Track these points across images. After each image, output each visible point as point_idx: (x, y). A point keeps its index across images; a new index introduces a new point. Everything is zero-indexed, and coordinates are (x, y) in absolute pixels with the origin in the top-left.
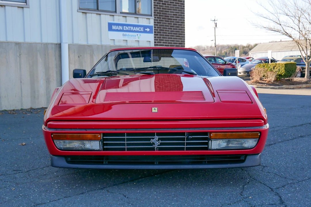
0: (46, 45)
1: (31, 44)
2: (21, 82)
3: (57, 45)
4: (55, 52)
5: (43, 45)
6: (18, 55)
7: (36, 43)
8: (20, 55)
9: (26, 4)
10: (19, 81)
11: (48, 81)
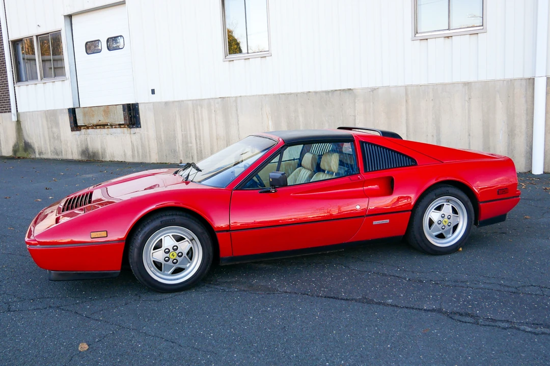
0: (511, 82)
2: (470, 135)
3: (531, 80)
4: (526, 91)
5: (505, 82)
6: (467, 99)
7: (494, 81)
8: (470, 99)
9: (482, 27)
10: (467, 134)
11: (511, 134)
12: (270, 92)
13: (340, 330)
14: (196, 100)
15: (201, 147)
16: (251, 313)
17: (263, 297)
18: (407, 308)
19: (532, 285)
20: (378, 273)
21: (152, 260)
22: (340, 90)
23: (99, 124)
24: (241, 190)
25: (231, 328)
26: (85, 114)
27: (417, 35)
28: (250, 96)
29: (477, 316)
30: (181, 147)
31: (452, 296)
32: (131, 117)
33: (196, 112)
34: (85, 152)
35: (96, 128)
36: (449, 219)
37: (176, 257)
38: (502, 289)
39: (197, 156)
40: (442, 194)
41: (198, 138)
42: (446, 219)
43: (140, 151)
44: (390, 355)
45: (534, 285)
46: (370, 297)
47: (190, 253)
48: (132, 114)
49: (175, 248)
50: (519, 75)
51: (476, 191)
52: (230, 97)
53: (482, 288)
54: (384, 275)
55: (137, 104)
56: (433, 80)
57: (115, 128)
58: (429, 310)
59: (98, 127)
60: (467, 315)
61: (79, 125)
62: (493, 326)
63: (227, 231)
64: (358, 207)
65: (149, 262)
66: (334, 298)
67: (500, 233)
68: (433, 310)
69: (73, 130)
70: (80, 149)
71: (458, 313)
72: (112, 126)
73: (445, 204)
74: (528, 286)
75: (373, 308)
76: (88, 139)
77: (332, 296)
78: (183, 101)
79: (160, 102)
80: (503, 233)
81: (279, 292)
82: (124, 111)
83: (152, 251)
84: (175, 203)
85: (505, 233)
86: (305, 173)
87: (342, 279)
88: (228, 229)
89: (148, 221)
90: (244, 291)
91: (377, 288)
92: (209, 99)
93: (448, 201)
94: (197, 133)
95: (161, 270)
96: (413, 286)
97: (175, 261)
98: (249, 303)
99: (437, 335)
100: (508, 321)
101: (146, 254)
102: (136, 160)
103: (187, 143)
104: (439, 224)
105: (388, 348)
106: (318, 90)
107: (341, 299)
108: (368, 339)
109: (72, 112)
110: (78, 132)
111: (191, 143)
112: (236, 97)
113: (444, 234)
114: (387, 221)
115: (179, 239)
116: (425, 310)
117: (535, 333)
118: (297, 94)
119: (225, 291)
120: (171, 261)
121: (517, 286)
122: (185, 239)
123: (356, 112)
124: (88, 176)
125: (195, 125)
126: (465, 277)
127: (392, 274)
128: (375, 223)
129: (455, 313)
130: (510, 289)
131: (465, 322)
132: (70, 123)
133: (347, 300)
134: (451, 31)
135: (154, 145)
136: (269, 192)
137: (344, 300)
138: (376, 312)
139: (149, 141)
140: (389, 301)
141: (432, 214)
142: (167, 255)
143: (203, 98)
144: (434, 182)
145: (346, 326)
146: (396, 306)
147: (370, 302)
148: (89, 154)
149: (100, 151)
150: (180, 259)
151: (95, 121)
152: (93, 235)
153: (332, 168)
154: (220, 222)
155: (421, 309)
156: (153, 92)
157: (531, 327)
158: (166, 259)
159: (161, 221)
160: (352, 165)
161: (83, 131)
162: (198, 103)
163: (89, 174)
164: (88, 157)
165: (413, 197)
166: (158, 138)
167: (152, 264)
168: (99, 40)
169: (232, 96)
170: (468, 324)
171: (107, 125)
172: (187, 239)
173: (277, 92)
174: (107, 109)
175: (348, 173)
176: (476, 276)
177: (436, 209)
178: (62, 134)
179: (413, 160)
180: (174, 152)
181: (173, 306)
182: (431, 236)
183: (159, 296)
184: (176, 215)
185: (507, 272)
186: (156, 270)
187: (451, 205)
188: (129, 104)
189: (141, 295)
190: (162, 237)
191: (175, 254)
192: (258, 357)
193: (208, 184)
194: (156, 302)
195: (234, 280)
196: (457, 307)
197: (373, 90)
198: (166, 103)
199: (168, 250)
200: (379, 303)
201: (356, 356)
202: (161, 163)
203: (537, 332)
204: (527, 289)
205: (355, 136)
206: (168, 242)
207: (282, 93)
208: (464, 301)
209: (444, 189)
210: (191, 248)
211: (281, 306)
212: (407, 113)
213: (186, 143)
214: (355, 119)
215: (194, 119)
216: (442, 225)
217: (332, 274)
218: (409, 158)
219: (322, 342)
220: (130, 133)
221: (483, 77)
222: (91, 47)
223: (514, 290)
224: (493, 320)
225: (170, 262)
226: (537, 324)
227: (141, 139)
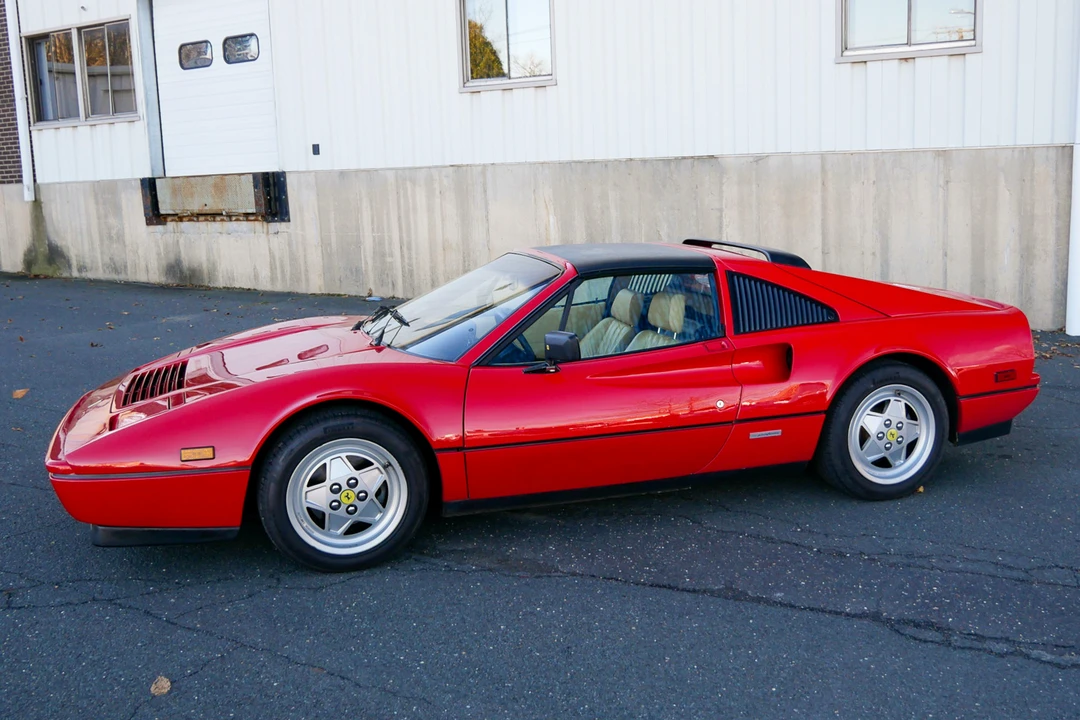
0: (1028, 153)
1: (979, 152)
2: (946, 255)
3: (1066, 149)
4: (1057, 170)
5: (1017, 152)
6: (942, 182)
7: (996, 149)
8: (947, 182)
9: (973, 43)
10: (941, 252)
11: (1027, 254)
12: (555, 157)
13: (679, 655)
14: (404, 169)
15: (410, 265)
16: (502, 617)
17: (527, 584)
18: (812, 610)
19: (1057, 566)
20: (757, 537)
21: (305, 505)
22: (692, 157)
23: (204, 212)
24: (488, 366)
25: (462, 649)
26: (175, 191)
27: (846, 53)
28: (511, 164)
29: (949, 629)
30: (370, 262)
31: (902, 586)
32: (270, 201)
33: (402, 192)
34: (173, 267)
35: (198, 221)
36: (899, 429)
37: (353, 499)
38: (999, 572)
39: (404, 282)
40: (886, 380)
41: (406, 245)
42: (894, 430)
43: (288, 268)
44: (775, 707)
45: (1061, 565)
46: (740, 585)
47: (383, 492)
48: (272, 195)
49: (353, 483)
50: (1043, 138)
51: (953, 373)
52: (471, 166)
53: (959, 571)
54: (770, 540)
55: (284, 173)
56: (876, 144)
57: (237, 220)
58: (854, 616)
59: (201, 218)
60: (929, 625)
61: (162, 212)
62: (979, 650)
63: (458, 449)
64: (720, 404)
65: (299, 510)
66: (670, 587)
67: (1000, 457)
68: (862, 616)
69: (149, 222)
70: (164, 263)
71: (911, 621)
72: (230, 216)
73: (892, 399)
74: (1050, 567)
75: (746, 608)
76: (182, 241)
77: (665, 582)
78: (376, 170)
79: (330, 172)
80: (1005, 457)
81: (559, 574)
82: (255, 187)
83: (305, 488)
84: (354, 392)
85: (1010, 457)
86: (618, 330)
87: (686, 547)
88: (460, 446)
89: (299, 428)
90: (490, 570)
91: (755, 567)
92: (430, 168)
93: (898, 393)
94: (404, 235)
95: (323, 527)
96: (826, 565)
97: (351, 508)
98: (499, 596)
99: (869, 668)
100: (1007, 640)
101: (294, 495)
102: (279, 287)
103: (383, 255)
104: (880, 439)
105: (772, 693)
106: (649, 155)
107: (684, 590)
108: (734, 675)
109: (149, 186)
110: (160, 227)
111: (391, 255)
112: (484, 165)
113: (890, 459)
114: (778, 433)
115: (361, 464)
116: (848, 615)
117: (1058, 666)
118: (605, 164)
119: (451, 570)
120: (343, 508)
121: (1028, 567)
122: (372, 464)
123: (724, 201)
124: (178, 319)
125: (399, 218)
126: (929, 546)
127: (784, 539)
128: (754, 435)
129: (907, 622)
130: (1015, 574)
131: (925, 641)
132: (145, 208)
133: (694, 591)
134: (913, 48)
135: (315, 258)
136: (544, 371)
137: (689, 591)
138: (752, 618)
139: (305, 250)
140: (778, 594)
141: (867, 420)
142: (336, 497)
143: (418, 165)
144: (871, 355)
145: (692, 647)
146: (792, 606)
147: (739, 596)
148: (181, 272)
149: (205, 266)
150: (361, 505)
151: (195, 206)
152: (187, 454)
153: (671, 324)
154: (445, 432)
155: (840, 613)
156: (316, 149)
157: (1052, 653)
158: (334, 504)
159: (325, 429)
160: (709, 319)
161: (171, 225)
162: (406, 176)
163: (180, 314)
164: (181, 279)
165: (830, 385)
166: (325, 243)
167: (304, 514)
168: (206, 42)
169: (478, 163)
170: (930, 646)
171: (222, 214)
172: (376, 464)
173: (566, 158)
174: (221, 182)
175: (702, 336)
176: (949, 546)
177: (873, 410)
178: (127, 231)
179: (831, 311)
180: (357, 272)
181: (345, 601)
182: (864, 462)
183: (317, 580)
184: (356, 416)
185: (1010, 538)
186: (312, 526)
187: (904, 401)
188: (267, 173)
189: (282, 576)
190: (327, 461)
191: (351, 495)
192: (513, 709)
193: (422, 353)
194: (312, 591)
195: (470, 546)
196: (909, 608)
197: (759, 159)
198: (343, 174)
199: (337, 487)
200: (759, 600)
201: (709, 710)
202: (329, 295)
203: (1063, 663)
204: (1047, 574)
205: (718, 262)
206: (339, 469)
207: (575, 159)
208: (924, 598)
209: (890, 371)
210: (385, 482)
211: (564, 603)
212: (824, 207)
213: (380, 254)
214: (721, 216)
215: (399, 208)
216: (885, 440)
217: (666, 538)
218: (824, 306)
219: (642, 679)
220: (268, 232)
221: (973, 141)
222: (192, 55)
223: (1022, 575)
224: (980, 638)
225: (342, 511)
226: (1064, 647)
227: (290, 245)
